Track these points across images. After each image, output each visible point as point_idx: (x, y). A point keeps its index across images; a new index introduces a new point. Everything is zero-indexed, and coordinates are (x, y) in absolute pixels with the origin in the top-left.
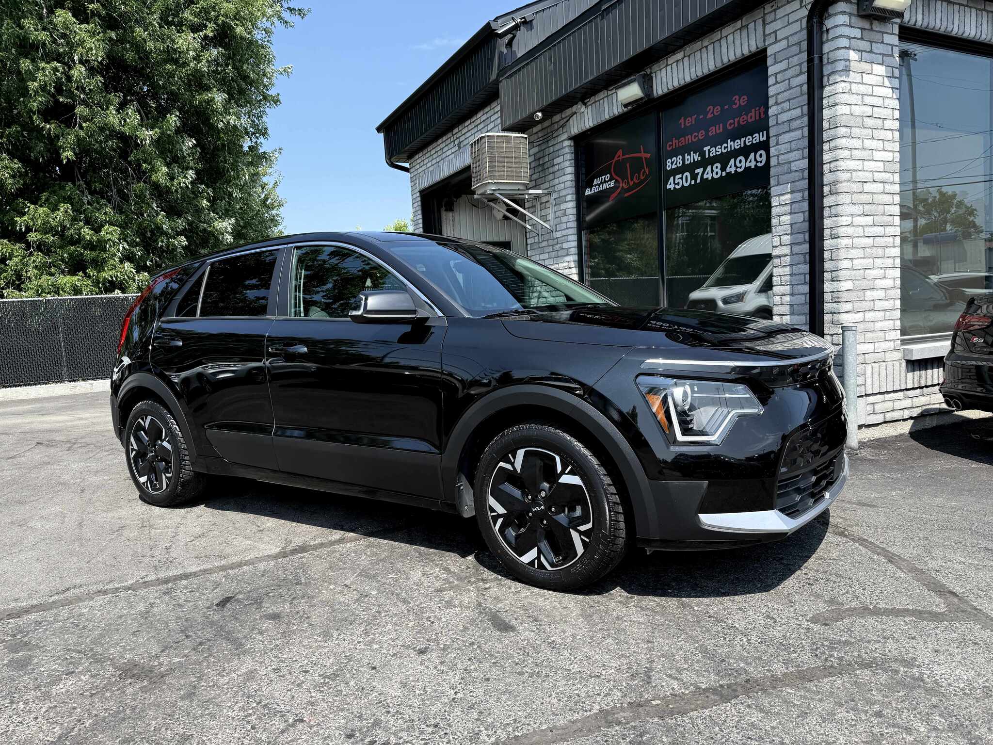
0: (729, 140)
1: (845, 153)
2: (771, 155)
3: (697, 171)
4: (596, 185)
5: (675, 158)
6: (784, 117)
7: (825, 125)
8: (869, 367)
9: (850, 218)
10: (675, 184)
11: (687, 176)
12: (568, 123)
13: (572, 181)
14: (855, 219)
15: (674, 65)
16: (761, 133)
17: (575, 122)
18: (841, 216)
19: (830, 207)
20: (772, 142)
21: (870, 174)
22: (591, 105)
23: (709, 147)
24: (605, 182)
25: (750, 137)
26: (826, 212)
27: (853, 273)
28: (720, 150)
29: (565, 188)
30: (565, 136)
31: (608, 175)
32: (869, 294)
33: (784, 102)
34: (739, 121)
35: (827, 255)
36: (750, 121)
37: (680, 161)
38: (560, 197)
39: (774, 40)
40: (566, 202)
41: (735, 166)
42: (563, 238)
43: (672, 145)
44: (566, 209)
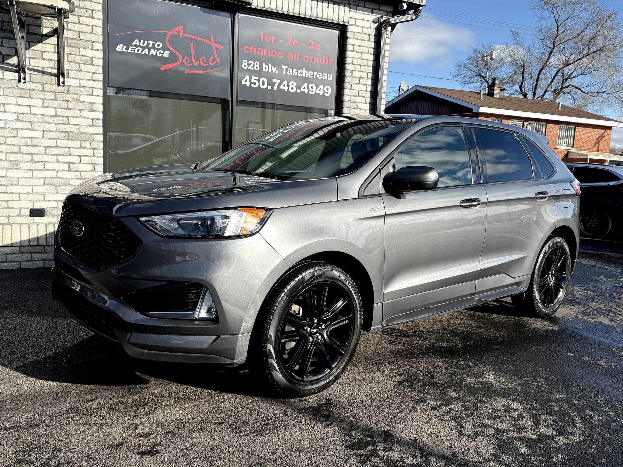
0: (304, 69)
3: (274, 80)
4: (137, 46)
5: (253, 63)
6: (356, 74)
10: (251, 83)
11: (263, 81)
20: (347, 86)
23: (287, 67)
24: (154, 48)
28: (296, 73)
29: (92, 33)
31: (161, 45)
33: (358, 65)
37: (258, 66)
38: (79, 39)
39: (354, 24)
40: (93, 49)
41: (308, 88)
42: (82, 89)
43: (249, 50)
44: (92, 58)
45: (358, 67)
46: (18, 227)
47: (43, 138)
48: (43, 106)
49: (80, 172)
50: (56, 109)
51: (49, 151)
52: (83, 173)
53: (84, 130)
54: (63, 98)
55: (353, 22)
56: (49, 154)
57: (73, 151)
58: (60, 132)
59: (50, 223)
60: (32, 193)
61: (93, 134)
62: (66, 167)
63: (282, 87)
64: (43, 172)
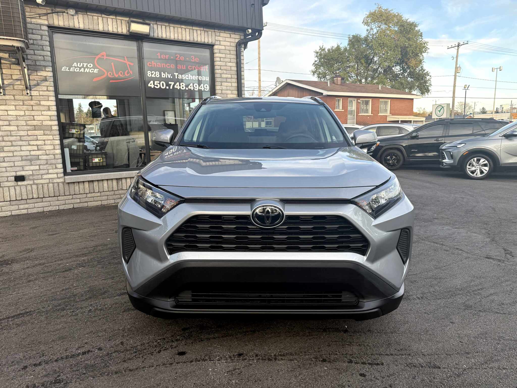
0: (189, 75)
3: (170, 83)
4: (75, 67)
5: (154, 72)
10: (155, 85)
11: (163, 84)
13: (50, 57)
15: (163, 27)
20: (217, 84)
22: (83, 14)
23: (178, 74)
24: (87, 67)
28: (184, 77)
29: (44, 60)
30: (46, 23)
34: (194, 68)
37: (158, 74)
38: (36, 65)
39: (219, 44)
40: (46, 71)
41: (193, 87)
42: (41, 97)
43: (152, 64)
44: (46, 77)
45: (225, 71)
46: (7, 189)
47: (18, 130)
48: (16, 110)
49: (45, 150)
50: (24, 111)
51: (22, 138)
52: (47, 151)
53: (45, 123)
54: (29, 104)
55: (218, 43)
56: (23, 141)
57: (39, 137)
58: (29, 125)
59: (28, 185)
60: (14, 166)
61: (51, 126)
62: (35, 148)
63: (175, 87)
64: (21, 152)
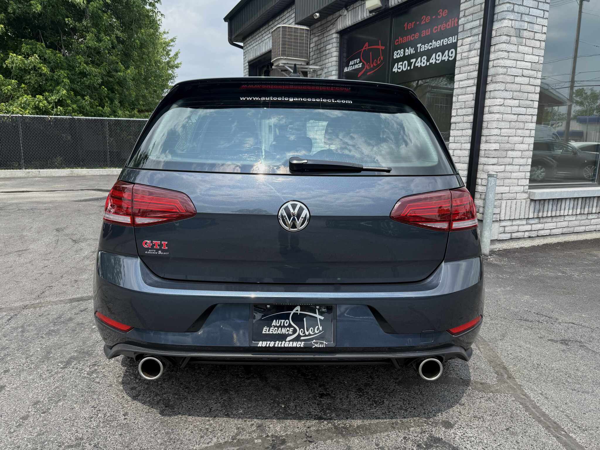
0: (433, 41)
1: (505, 54)
2: (458, 52)
3: (412, 61)
4: (351, 66)
5: (399, 51)
6: (468, 26)
7: (494, 33)
8: (504, 202)
9: (502, 100)
10: (398, 69)
11: (405, 64)
12: (336, 22)
13: (336, 61)
14: (506, 101)
16: (454, 37)
17: (341, 21)
18: (497, 98)
19: (490, 91)
20: (459, 43)
21: (521, 70)
22: (351, 10)
23: (420, 45)
24: (357, 64)
25: (446, 39)
26: (487, 95)
27: (500, 138)
28: (427, 47)
29: (332, 66)
30: (334, 31)
32: (510, 153)
33: (469, 15)
34: (441, 27)
35: (485, 125)
36: (448, 28)
37: (402, 53)
41: (436, 58)
43: (398, 41)
45: (470, 18)
63: (416, 65)
